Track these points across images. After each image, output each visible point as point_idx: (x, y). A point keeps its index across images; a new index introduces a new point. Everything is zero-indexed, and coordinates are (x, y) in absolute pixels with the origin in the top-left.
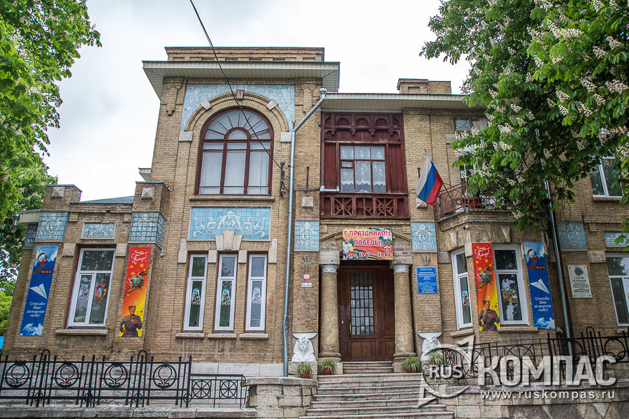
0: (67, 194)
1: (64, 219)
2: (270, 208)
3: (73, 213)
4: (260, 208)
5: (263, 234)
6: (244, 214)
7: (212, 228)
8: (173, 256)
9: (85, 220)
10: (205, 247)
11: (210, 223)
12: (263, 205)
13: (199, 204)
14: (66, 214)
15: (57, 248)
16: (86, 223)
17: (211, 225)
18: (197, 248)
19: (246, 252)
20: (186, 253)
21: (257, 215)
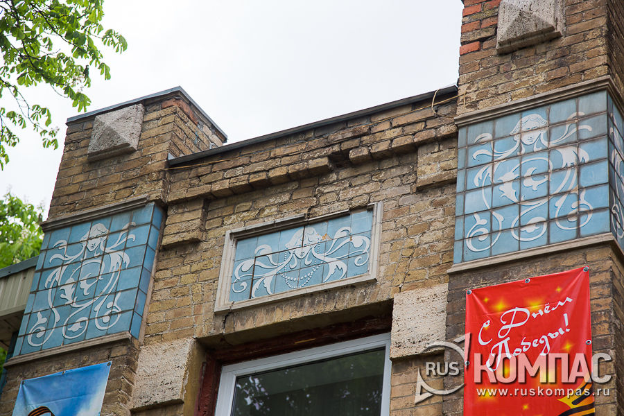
0: (153, 130)
1: (141, 236)
3: (182, 203)
9: (235, 224)
14: (148, 214)
15: (106, 368)
16: (239, 237)
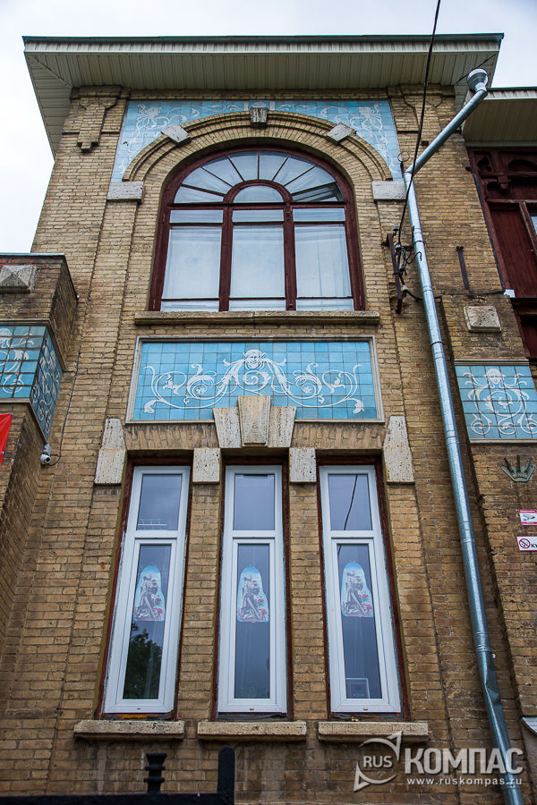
2: (368, 340)
4: (341, 340)
5: (359, 406)
6: (294, 357)
7: (203, 391)
8: (79, 465)
10: (183, 441)
11: (194, 379)
12: (346, 333)
13: (161, 333)
17: (199, 385)
18: (156, 441)
19: (312, 451)
20: (120, 456)
21: (333, 358)
